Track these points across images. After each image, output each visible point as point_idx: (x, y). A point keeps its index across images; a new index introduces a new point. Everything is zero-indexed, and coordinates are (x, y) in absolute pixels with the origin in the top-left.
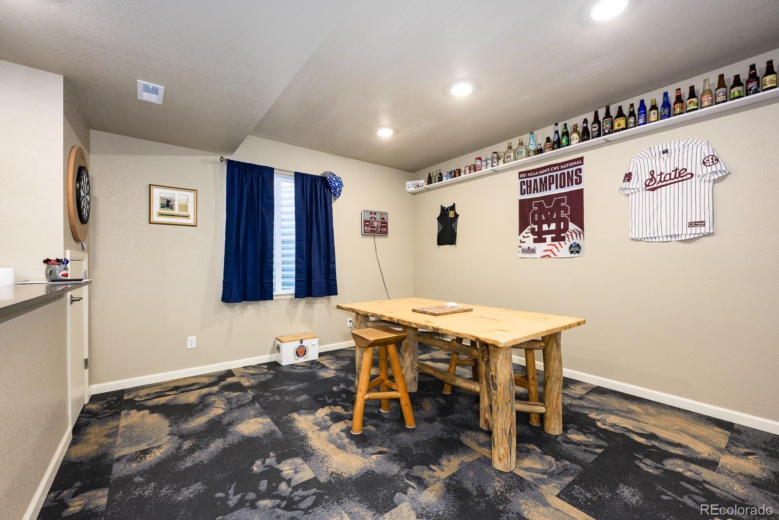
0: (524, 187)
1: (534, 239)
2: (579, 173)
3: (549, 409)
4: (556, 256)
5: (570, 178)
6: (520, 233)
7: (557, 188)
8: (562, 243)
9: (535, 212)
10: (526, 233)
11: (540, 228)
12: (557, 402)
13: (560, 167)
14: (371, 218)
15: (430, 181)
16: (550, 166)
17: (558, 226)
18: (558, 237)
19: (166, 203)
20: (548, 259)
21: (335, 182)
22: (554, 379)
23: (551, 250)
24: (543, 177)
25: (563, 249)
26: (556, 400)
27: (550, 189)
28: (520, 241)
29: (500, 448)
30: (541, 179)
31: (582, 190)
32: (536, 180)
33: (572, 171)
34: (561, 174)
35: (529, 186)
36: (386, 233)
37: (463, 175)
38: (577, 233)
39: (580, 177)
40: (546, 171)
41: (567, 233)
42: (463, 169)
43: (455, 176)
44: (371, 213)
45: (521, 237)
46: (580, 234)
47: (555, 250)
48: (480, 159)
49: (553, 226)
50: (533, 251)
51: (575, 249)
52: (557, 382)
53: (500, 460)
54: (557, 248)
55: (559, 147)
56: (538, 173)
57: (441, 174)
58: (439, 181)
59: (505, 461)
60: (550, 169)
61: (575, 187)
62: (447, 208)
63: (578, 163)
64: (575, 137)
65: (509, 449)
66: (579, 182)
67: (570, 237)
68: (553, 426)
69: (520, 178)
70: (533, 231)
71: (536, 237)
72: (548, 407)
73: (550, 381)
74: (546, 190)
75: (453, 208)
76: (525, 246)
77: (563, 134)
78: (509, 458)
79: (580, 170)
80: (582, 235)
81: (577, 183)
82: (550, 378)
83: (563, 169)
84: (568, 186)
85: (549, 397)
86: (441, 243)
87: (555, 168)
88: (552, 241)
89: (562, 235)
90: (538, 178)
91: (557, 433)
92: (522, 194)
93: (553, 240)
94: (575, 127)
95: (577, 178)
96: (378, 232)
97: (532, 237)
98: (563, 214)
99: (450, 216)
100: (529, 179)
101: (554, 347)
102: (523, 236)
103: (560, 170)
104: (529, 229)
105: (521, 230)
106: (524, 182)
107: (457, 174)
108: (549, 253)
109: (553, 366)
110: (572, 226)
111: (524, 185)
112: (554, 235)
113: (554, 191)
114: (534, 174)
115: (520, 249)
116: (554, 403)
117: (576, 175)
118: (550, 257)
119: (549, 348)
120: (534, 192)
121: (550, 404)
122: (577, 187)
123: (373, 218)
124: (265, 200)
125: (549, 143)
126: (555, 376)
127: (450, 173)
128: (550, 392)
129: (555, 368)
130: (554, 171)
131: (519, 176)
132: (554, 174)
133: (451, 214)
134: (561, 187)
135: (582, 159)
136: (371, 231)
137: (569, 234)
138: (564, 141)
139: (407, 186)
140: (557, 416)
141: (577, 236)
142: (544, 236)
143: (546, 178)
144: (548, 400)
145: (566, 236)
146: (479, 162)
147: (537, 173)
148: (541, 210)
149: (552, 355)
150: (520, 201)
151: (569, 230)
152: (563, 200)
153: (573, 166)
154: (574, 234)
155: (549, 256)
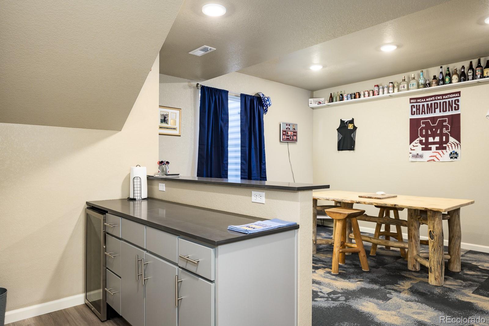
0: (414, 110)
1: (422, 148)
2: (457, 102)
3: (453, 256)
4: (439, 160)
5: (450, 106)
6: (411, 143)
7: (440, 112)
8: (444, 151)
9: (423, 128)
10: (416, 143)
11: (427, 140)
12: (458, 251)
13: (442, 97)
14: (287, 129)
15: (331, 99)
16: (435, 96)
17: (441, 139)
18: (441, 146)
19: (163, 119)
20: (432, 162)
21: (267, 101)
22: (456, 237)
23: (435, 156)
24: (429, 103)
25: (445, 155)
26: (457, 250)
27: (435, 112)
28: (411, 149)
29: (436, 272)
30: (428, 105)
31: (459, 115)
32: (423, 105)
33: (452, 101)
34: (443, 103)
35: (418, 109)
36: (296, 140)
37: (362, 98)
38: (456, 144)
39: (458, 105)
40: (432, 99)
41: (448, 144)
42: (362, 94)
43: (355, 98)
44: (287, 125)
45: (411, 146)
46: (457, 145)
47: (438, 156)
48: (378, 86)
49: (437, 139)
50: (421, 156)
51: (454, 155)
52: (458, 239)
53: (436, 279)
54: (440, 155)
55: (444, 84)
56: (426, 100)
57: (342, 95)
58: (340, 100)
59: (439, 279)
60: (435, 98)
61: (454, 112)
62: (347, 122)
63: (456, 95)
64: (455, 78)
65: (441, 273)
66: (457, 108)
67: (450, 147)
68: (455, 266)
69: (410, 103)
70: (421, 142)
71: (424, 146)
72: (452, 255)
73: (454, 239)
74: (432, 113)
75: (352, 122)
76: (414, 153)
77: (446, 75)
78: (441, 278)
79: (458, 101)
80: (459, 146)
81: (455, 109)
82: (454, 237)
83: (445, 99)
84: (449, 111)
85: (453, 249)
86: (341, 149)
87: (439, 98)
88: (436, 150)
89: (444, 145)
90: (425, 104)
91: (458, 271)
92: (412, 114)
93: (437, 148)
94: (455, 71)
95: (455, 106)
96: (291, 140)
97: (420, 147)
98: (445, 131)
99: (349, 128)
100: (418, 104)
101: (456, 218)
102: (413, 146)
103: (443, 99)
104: (418, 141)
105: (411, 141)
106: (414, 106)
107: (358, 96)
108: (435, 158)
109: (456, 229)
110: (452, 139)
111: (414, 108)
112: (438, 146)
113: (438, 114)
114: (422, 100)
115: (411, 155)
116: (457, 252)
117: (455, 104)
118: (435, 161)
119: (453, 218)
120: (422, 114)
121: (454, 253)
122: (455, 112)
123: (288, 129)
124: (222, 115)
125: (435, 80)
126: (457, 236)
127: (351, 95)
128: (454, 246)
129: (457, 231)
130: (438, 100)
131: (410, 101)
132: (438, 101)
133: (350, 127)
134: (443, 111)
135: (459, 93)
136: (287, 139)
137: (450, 145)
138: (447, 80)
139: (309, 103)
140: (458, 260)
141: (455, 146)
142: (430, 146)
143: (431, 104)
144: (452, 251)
145: (447, 146)
146: (376, 89)
147: (424, 100)
148: (428, 127)
149: (456, 223)
150: (411, 119)
151: (450, 142)
152: (445, 121)
153: (453, 97)
154: (453, 145)
155: (433, 160)
